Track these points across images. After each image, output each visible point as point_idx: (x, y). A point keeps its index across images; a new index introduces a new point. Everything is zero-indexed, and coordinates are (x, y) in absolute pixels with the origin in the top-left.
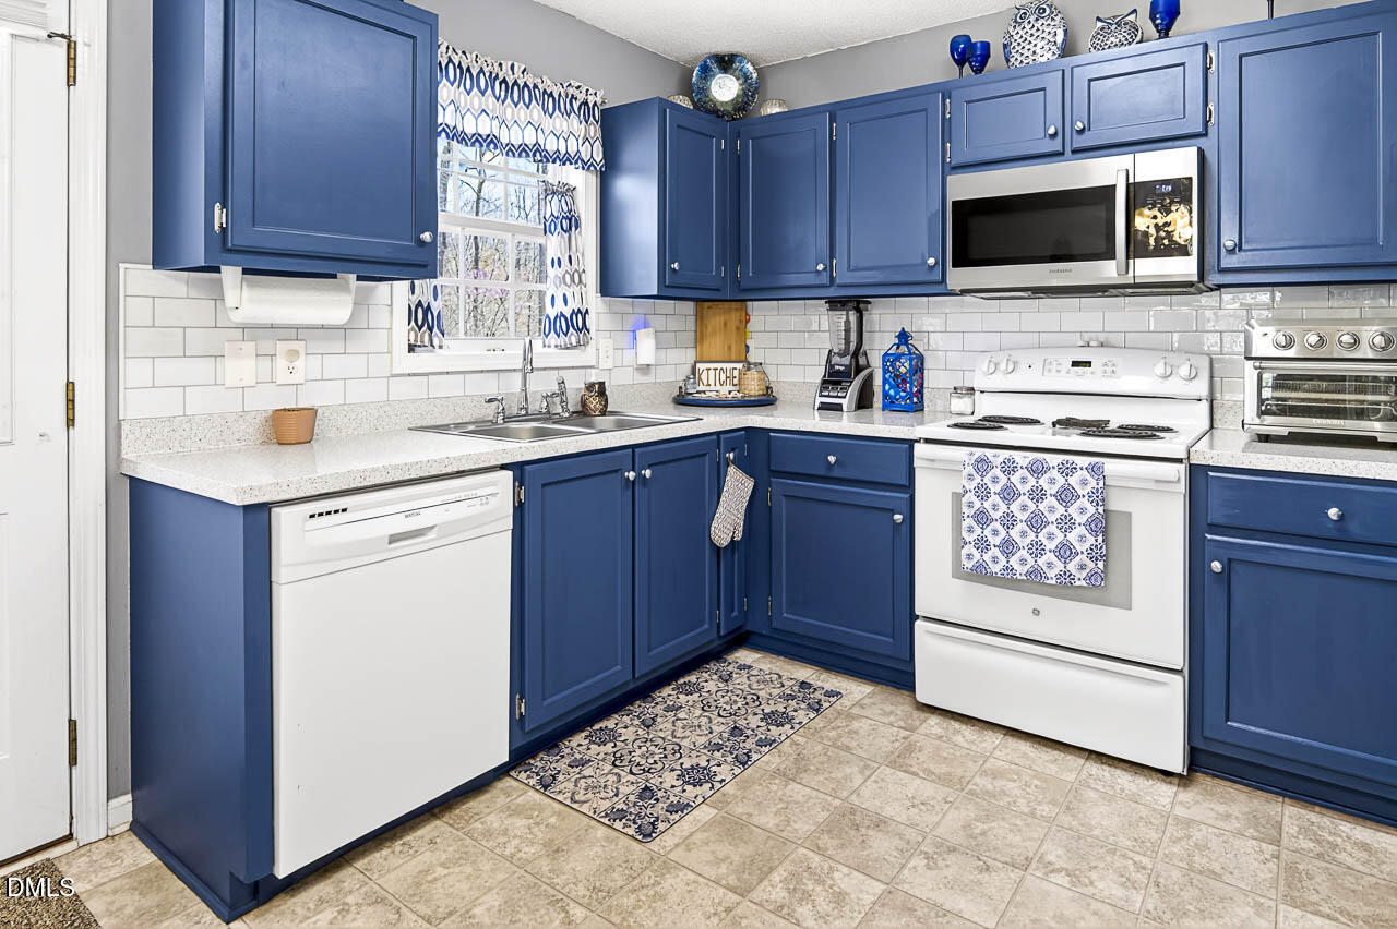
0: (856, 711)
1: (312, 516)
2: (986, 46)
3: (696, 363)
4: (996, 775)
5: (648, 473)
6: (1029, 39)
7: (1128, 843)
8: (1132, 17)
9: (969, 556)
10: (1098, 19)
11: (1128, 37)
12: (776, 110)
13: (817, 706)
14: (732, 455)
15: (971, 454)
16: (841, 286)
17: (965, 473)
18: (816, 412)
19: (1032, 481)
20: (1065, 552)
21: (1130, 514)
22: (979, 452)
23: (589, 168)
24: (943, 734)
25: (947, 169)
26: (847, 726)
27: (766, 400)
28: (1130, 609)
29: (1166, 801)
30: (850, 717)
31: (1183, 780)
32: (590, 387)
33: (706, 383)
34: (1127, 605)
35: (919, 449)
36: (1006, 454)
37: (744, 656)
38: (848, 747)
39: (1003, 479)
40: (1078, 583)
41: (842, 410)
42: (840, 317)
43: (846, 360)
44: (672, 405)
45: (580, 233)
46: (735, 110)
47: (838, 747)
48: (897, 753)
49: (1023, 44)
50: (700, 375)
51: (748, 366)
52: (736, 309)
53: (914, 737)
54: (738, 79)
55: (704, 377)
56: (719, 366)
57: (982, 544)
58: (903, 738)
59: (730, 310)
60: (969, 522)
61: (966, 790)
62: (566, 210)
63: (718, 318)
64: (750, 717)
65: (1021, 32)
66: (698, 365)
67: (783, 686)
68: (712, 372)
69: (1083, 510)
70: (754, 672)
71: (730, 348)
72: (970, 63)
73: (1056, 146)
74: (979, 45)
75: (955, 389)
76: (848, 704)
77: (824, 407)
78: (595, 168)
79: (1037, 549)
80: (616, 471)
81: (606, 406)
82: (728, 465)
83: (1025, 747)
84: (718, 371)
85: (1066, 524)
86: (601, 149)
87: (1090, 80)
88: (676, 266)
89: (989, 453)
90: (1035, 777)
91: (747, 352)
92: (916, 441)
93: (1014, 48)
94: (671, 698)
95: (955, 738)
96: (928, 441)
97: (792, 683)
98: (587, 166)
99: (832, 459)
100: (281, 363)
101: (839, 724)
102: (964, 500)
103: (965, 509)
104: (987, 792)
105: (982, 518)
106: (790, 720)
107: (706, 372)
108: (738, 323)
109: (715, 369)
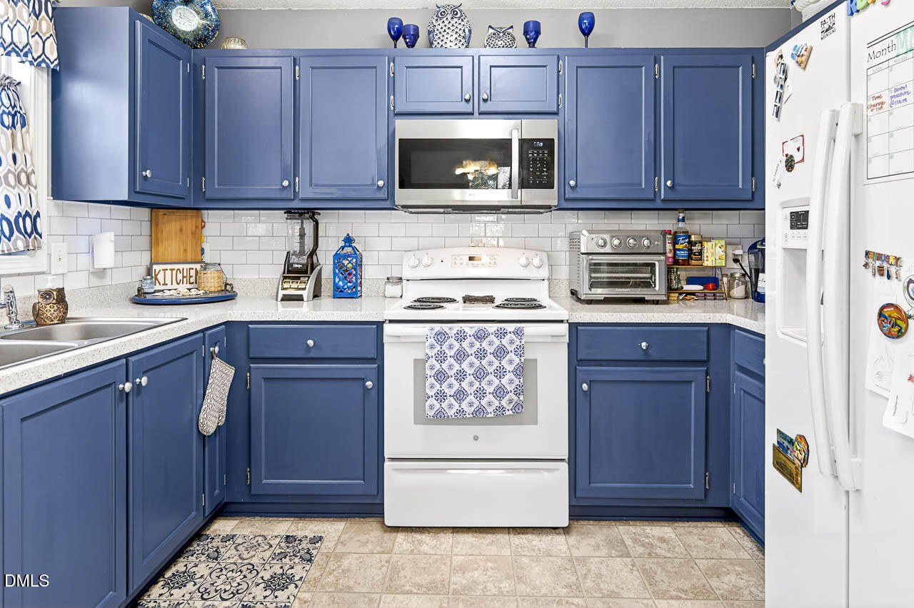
0: (340, 549)
2: (416, 29)
3: (152, 264)
4: (462, 569)
5: (144, 381)
6: (447, 31)
7: (565, 591)
8: (510, 31)
9: (432, 407)
10: (490, 27)
11: (511, 43)
12: (239, 47)
13: (308, 556)
14: (217, 349)
15: (432, 329)
16: (303, 200)
17: (427, 344)
18: (279, 303)
19: (477, 345)
20: (500, 393)
21: (536, 360)
22: (438, 327)
23: (39, 65)
24: (413, 547)
25: (392, 114)
26: (339, 567)
27: (226, 295)
28: (536, 423)
29: (564, 548)
30: (340, 557)
31: (566, 530)
32: (46, 295)
33: (162, 282)
34: (535, 421)
35: (388, 328)
36: (457, 327)
37: (223, 527)
38: (348, 587)
39: (457, 346)
40: (508, 413)
41: (303, 300)
42: (295, 226)
43: (304, 260)
45: (28, 132)
46: (195, 39)
47: (341, 591)
48: (387, 579)
49: (443, 34)
50: (156, 275)
51: (206, 266)
52: (192, 216)
53: (395, 558)
54: (198, 13)
55: (160, 277)
56: (176, 267)
57: (441, 396)
58: (386, 562)
59: (186, 218)
60: (432, 380)
61: (451, 592)
62: (7, 105)
63: (173, 224)
64: (253, 589)
65: (442, 25)
66: (155, 267)
67: (271, 546)
68: (168, 273)
69: (511, 362)
70: (239, 541)
71: (185, 250)
72: (405, 39)
73: (468, 108)
74: (412, 27)
75: (388, 279)
76: (331, 545)
77: (286, 298)
78: (48, 66)
79: (480, 393)
80: (109, 385)
81: (65, 313)
82: (213, 358)
83: (469, 538)
84: (174, 272)
85: (500, 373)
86: (55, 46)
87: (491, 67)
88: (148, 173)
89: (446, 327)
90: (488, 560)
91: (203, 254)
92: (384, 322)
93: (436, 35)
94: (164, 598)
95: (422, 548)
96: (391, 321)
97: (278, 540)
98: (37, 63)
99: (311, 343)
101: (333, 567)
102: (427, 365)
103: (428, 372)
104: (465, 586)
105: (441, 376)
106: (291, 579)
107: (162, 272)
108: (194, 228)
109: (172, 270)
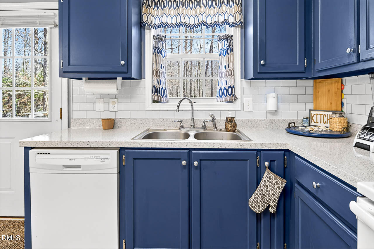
1: (38, 154)
3: (310, 111)
16: (365, 61)
18: (354, 148)
41: (369, 150)
44: (285, 131)
45: (233, 54)
52: (336, 82)
55: (315, 118)
59: (332, 82)
63: (325, 87)
68: (319, 116)
71: (331, 103)
77: (359, 145)
82: (266, 169)
88: (262, 62)
91: (342, 106)
100: (111, 105)
107: (315, 116)
108: (336, 90)
109: (321, 115)
